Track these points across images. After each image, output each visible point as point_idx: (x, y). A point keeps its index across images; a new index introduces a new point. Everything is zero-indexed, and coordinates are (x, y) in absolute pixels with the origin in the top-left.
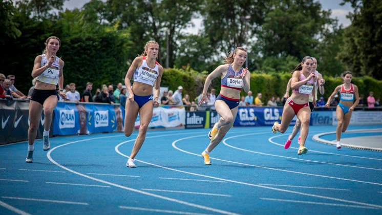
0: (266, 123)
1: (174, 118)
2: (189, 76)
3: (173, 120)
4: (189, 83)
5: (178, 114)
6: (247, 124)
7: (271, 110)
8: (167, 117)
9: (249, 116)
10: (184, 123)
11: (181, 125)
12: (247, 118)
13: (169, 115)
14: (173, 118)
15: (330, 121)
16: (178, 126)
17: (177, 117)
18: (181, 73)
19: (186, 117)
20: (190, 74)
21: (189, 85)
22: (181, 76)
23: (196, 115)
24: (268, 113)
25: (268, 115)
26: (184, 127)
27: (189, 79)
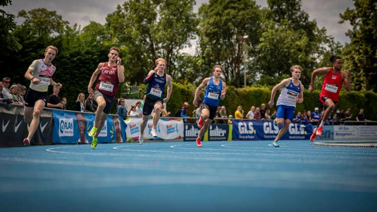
0: (265, 137)
1: (173, 130)
2: (187, 89)
3: (171, 132)
4: (187, 96)
5: (177, 126)
6: (246, 137)
7: (270, 124)
8: (166, 129)
9: (248, 129)
10: (182, 136)
11: (180, 137)
12: (246, 132)
13: (167, 127)
14: (171, 130)
15: (331, 136)
16: (176, 139)
17: (176, 129)
18: (179, 86)
19: (185, 129)
20: (188, 88)
21: (187, 98)
22: (179, 89)
23: (195, 128)
24: (267, 126)
25: (268, 128)
26: (183, 139)
27: (187, 93)
